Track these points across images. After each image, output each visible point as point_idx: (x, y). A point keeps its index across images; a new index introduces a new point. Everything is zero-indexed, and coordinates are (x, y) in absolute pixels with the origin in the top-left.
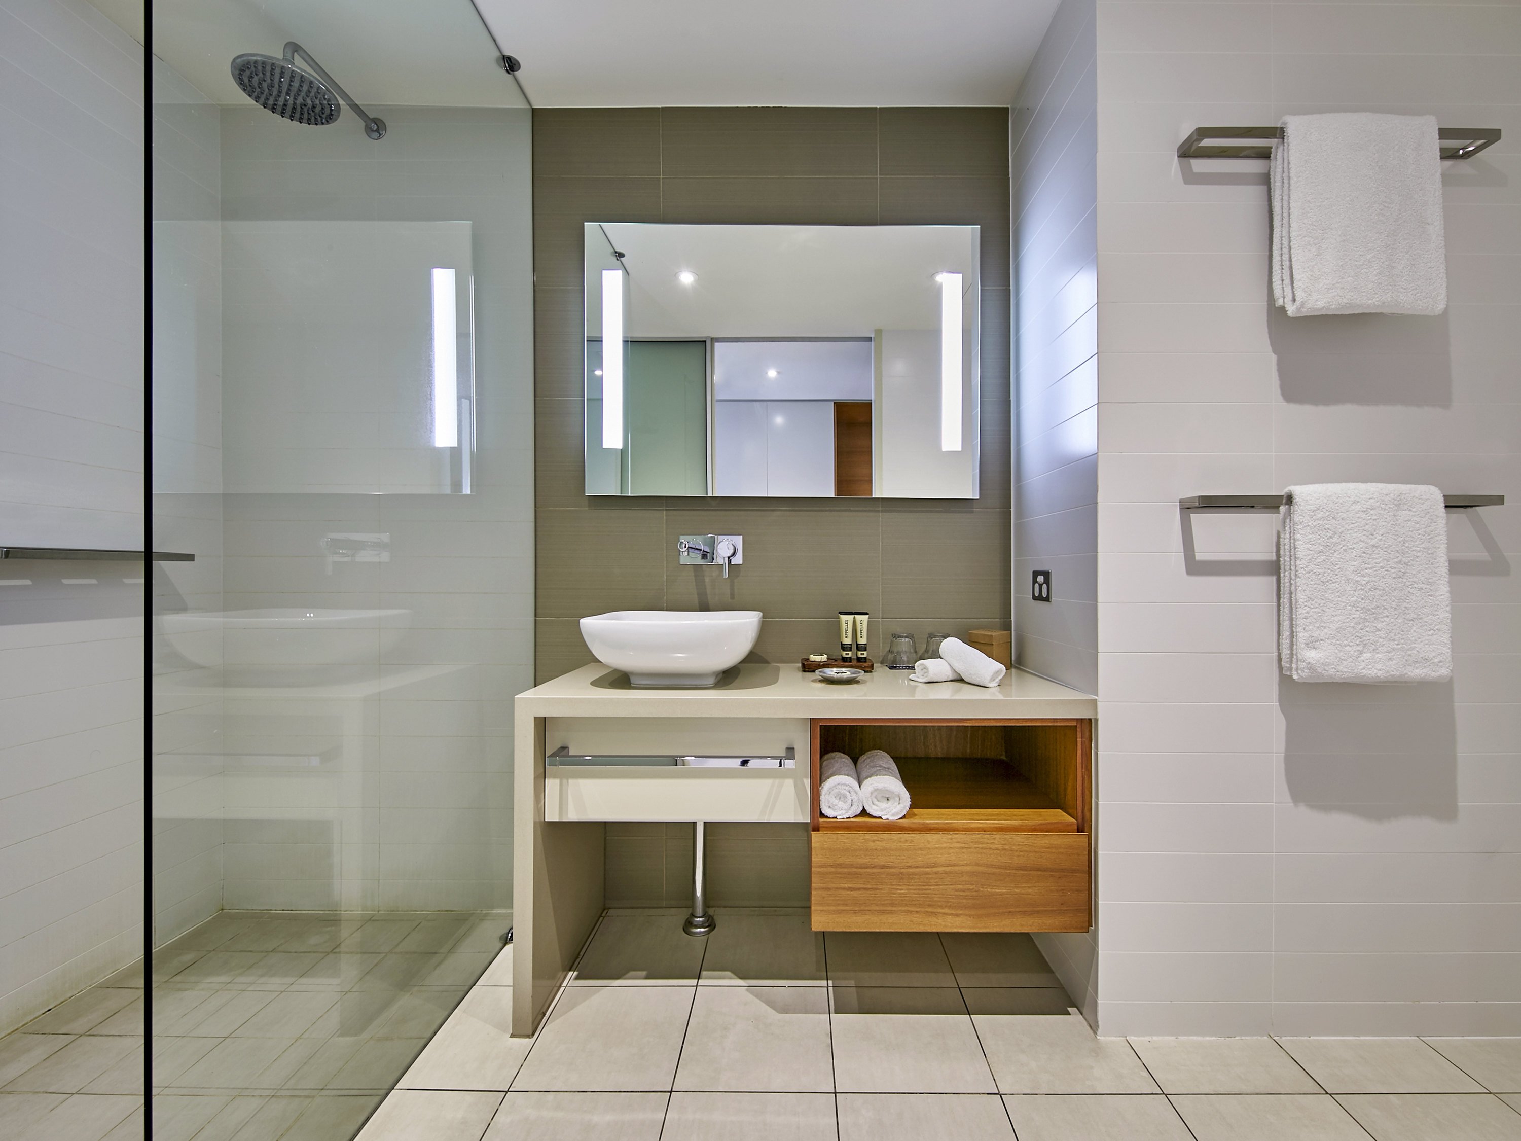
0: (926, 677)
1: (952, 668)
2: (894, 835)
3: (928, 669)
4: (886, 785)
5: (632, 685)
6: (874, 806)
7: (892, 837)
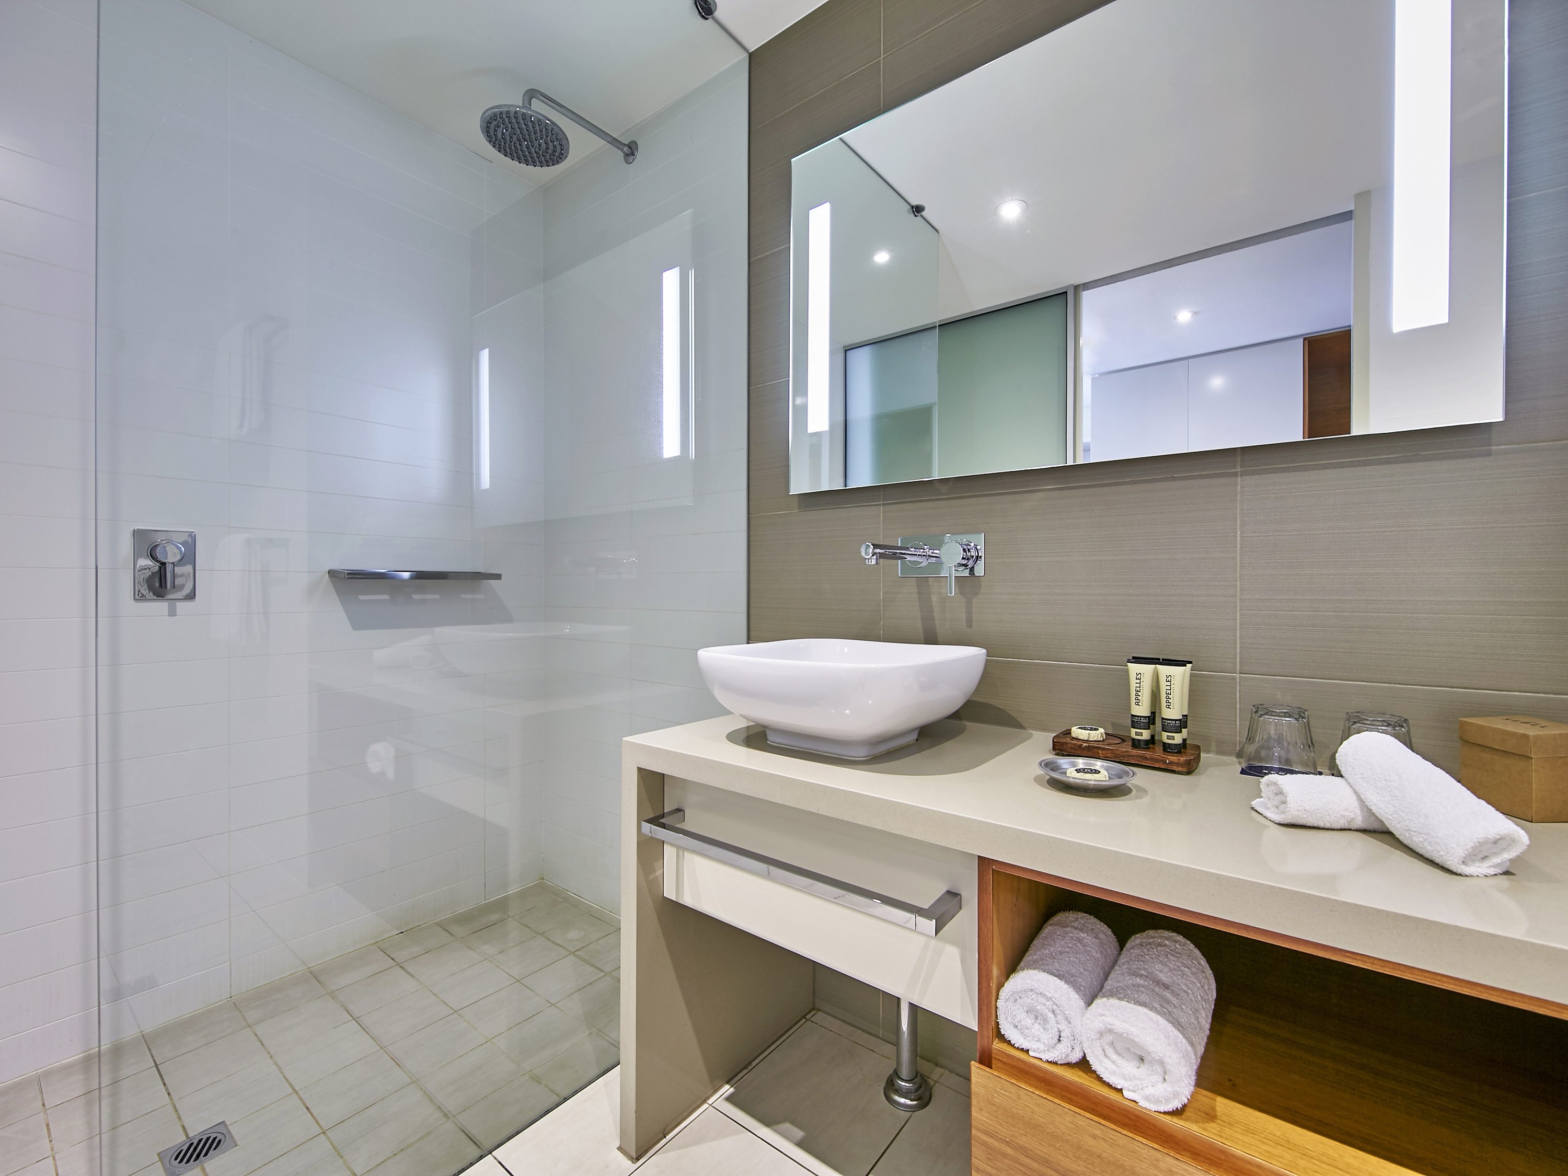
0: (1284, 812)
1: (1360, 799)
2: (1140, 1145)
3: (1286, 797)
4: (1133, 1029)
5: (768, 742)
6: (1106, 1060)
7: (1138, 1149)
